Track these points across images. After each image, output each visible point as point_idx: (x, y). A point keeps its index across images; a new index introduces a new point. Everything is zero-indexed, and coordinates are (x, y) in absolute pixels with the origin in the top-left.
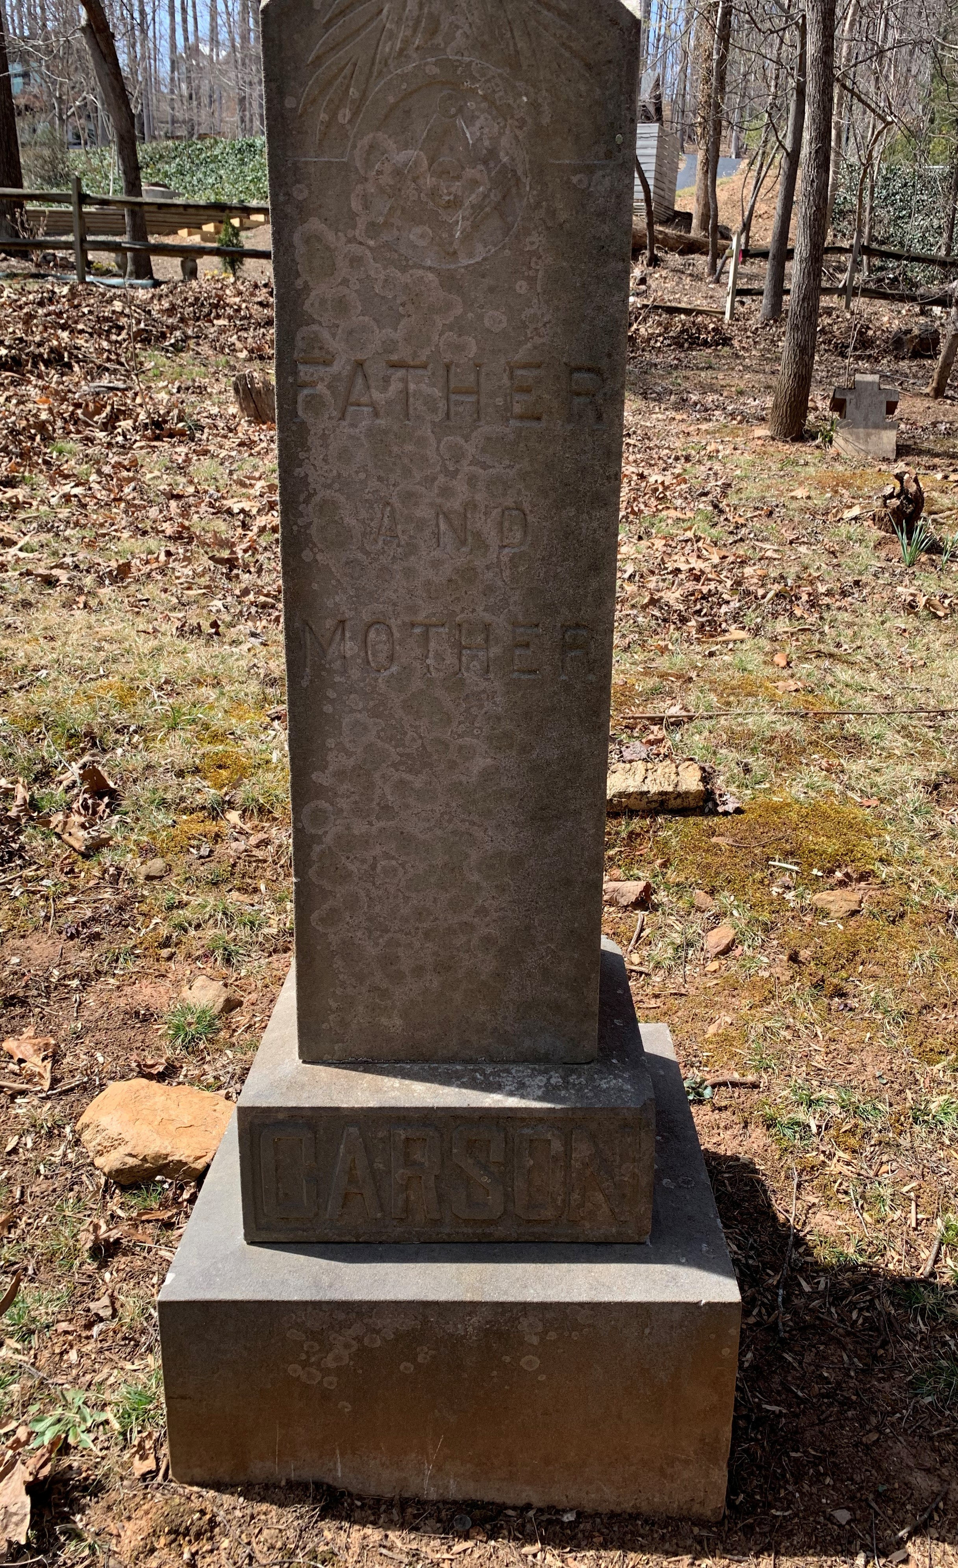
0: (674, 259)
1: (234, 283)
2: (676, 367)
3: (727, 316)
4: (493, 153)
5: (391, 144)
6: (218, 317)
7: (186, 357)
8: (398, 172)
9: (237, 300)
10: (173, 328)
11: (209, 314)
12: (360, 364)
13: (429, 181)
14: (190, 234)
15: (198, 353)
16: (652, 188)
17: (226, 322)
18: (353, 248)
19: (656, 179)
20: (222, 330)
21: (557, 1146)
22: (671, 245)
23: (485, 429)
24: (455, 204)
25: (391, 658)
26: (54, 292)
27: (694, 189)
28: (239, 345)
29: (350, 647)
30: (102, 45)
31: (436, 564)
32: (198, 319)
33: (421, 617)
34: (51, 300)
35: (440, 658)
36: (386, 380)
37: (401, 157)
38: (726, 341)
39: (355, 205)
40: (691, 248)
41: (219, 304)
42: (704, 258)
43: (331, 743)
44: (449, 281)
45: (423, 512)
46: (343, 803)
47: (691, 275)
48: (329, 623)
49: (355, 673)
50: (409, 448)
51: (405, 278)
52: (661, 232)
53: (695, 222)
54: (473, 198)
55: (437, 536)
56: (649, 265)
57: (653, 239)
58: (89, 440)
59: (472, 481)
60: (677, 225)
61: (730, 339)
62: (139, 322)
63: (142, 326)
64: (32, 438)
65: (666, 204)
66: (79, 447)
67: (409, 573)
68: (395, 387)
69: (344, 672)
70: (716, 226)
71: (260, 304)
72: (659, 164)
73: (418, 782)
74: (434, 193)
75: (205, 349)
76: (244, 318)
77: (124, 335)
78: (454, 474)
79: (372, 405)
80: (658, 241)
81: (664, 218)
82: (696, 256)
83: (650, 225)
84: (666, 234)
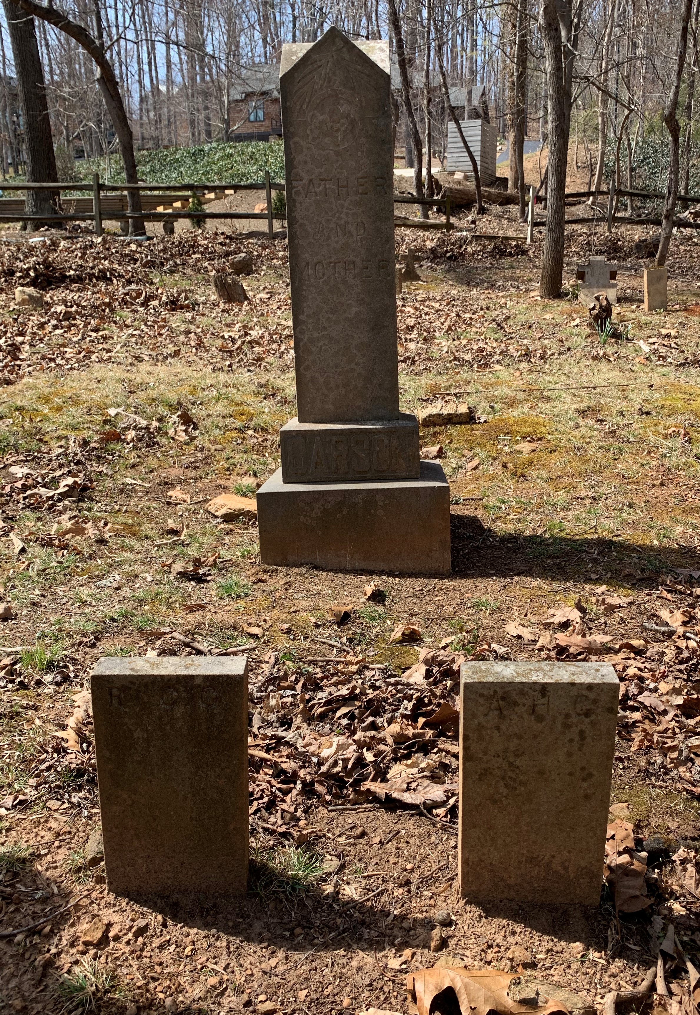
0: (496, 209)
1: (202, 233)
2: (490, 268)
3: (529, 240)
4: (349, 115)
5: (318, 114)
6: (194, 253)
7: (177, 276)
8: (321, 122)
9: (206, 242)
10: (167, 260)
11: (188, 251)
12: (311, 180)
13: (330, 124)
14: (165, 209)
15: (184, 274)
16: (478, 163)
17: (199, 256)
18: (308, 145)
19: (482, 156)
20: (198, 260)
21: (386, 442)
22: (492, 200)
23: (350, 198)
24: (338, 130)
25: (324, 274)
26: (92, 242)
27: (509, 162)
28: (210, 268)
29: (310, 271)
30: (111, 89)
31: (337, 242)
32: (181, 255)
33: (333, 260)
34: (91, 247)
35: (339, 273)
36: (320, 185)
37: (321, 118)
38: (524, 252)
39: (309, 132)
40: (507, 201)
41: (194, 246)
42: (517, 207)
43: (305, 305)
44: (337, 153)
45: (333, 225)
46: (310, 326)
47: (508, 218)
48: (304, 264)
49: (312, 280)
50: (327, 205)
51: (324, 153)
52: (486, 191)
53: (510, 184)
54: (343, 128)
55: (337, 232)
56: (478, 214)
57: (481, 196)
58: (136, 311)
59: (347, 214)
60: (498, 186)
61: (527, 251)
62: (147, 256)
63: (149, 258)
64: (104, 311)
65: (490, 172)
66: (130, 315)
67: (328, 245)
68: (322, 186)
69: (309, 280)
70: (523, 184)
71: (221, 244)
72: (483, 146)
73: (334, 317)
74: (332, 127)
75: (188, 271)
76: (211, 253)
77: (138, 264)
78: (341, 213)
79: (315, 192)
80: (484, 197)
81: (489, 183)
82: (511, 206)
83: (478, 186)
84: (490, 192)
